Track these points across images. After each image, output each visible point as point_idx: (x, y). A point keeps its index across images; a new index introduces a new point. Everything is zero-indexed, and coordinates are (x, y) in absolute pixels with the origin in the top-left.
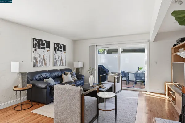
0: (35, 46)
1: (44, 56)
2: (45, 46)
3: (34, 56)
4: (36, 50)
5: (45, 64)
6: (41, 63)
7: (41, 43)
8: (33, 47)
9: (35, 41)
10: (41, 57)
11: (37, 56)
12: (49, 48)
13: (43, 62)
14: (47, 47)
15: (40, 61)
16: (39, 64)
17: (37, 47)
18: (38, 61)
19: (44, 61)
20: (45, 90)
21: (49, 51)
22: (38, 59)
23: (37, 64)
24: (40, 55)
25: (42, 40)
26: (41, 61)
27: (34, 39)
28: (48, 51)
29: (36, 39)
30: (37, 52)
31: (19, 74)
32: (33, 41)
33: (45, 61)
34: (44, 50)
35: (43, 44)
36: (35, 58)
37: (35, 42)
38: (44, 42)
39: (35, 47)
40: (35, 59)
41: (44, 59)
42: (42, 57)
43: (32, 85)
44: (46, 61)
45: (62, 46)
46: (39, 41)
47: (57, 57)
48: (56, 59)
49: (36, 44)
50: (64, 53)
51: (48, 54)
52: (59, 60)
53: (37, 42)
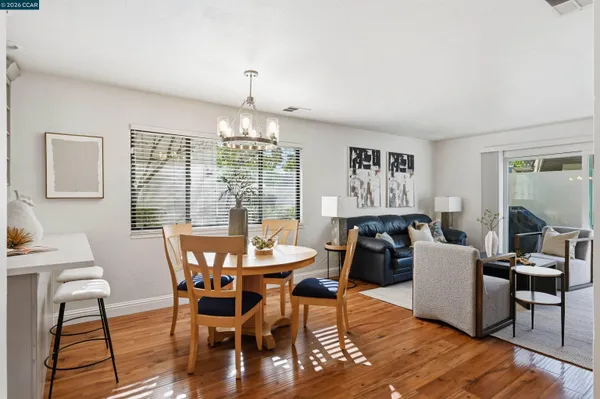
0: (353, 163)
1: (369, 184)
2: (371, 163)
4: (354, 172)
5: (372, 203)
7: (363, 156)
9: (353, 152)
11: (357, 184)
13: (367, 198)
14: (374, 164)
19: (369, 196)
20: (382, 256)
21: (379, 173)
26: (364, 195)
27: (351, 149)
28: (376, 174)
29: (355, 149)
31: (334, 219)
32: (351, 154)
33: (371, 194)
34: (369, 171)
37: (354, 156)
38: (370, 153)
39: (354, 166)
41: (369, 192)
44: (373, 196)
45: (405, 158)
46: (360, 152)
47: (395, 186)
48: (392, 190)
49: (355, 160)
50: (411, 175)
51: (377, 179)
52: (398, 193)
53: (357, 154)
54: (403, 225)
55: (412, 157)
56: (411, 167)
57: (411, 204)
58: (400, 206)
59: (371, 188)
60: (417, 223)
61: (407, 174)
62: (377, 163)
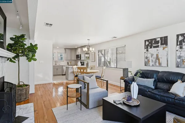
2: (160, 44)
3: (146, 56)
4: (147, 50)
5: (160, 64)
6: (153, 63)
7: (153, 42)
8: (145, 48)
10: (153, 56)
11: (149, 55)
12: (166, 45)
13: (156, 62)
15: (152, 61)
16: (151, 64)
17: (149, 47)
18: (151, 60)
19: (157, 61)
22: (151, 59)
23: (149, 63)
24: (152, 55)
25: (155, 39)
26: (154, 60)
28: (163, 49)
29: (148, 40)
30: (149, 52)
34: (157, 48)
35: (157, 42)
36: (147, 58)
39: (147, 48)
42: (155, 56)
44: (160, 61)
46: (151, 41)
53: (149, 42)
59: (159, 57)
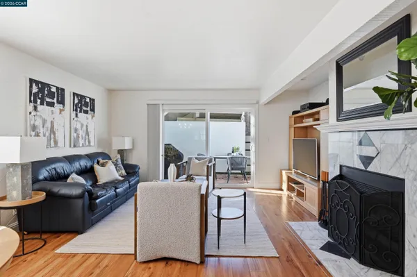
0: (34, 98)
1: (52, 123)
2: (55, 101)
3: (32, 123)
4: (35, 108)
5: (56, 143)
7: (46, 92)
8: (30, 101)
9: (34, 85)
10: (46, 125)
11: (39, 123)
12: (64, 105)
13: (51, 139)
14: (59, 102)
15: (44, 135)
17: (39, 101)
19: (52, 136)
21: (63, 112)
22: (42, 131)
24: (44, 122)
25: (49, 86)
26: (47, 134)
27: (31, 80)
28: (60, 113)
29: (37, 83)
30: (38, 114)
32: (31, 86)
33: (54, 134)
34: (52, 108)
35: (51, 95)
36: (34, 128)
37: (35, 90)
38: (54, 89)
39: (35, 102)
40: (33, 131)
41: (52, 131)
42: (48, 125)
43: (45, 194)
45: (88, 100)
46: (43, 86)
47: (79, 126)
48: (76, 130)
49: (36, 95)
50: (93, 117)
51: (61, 117)
52: (82, 133)
53: (39, 88)
54: (89, 164)
55: (94, 100)
56: (93, 110)
57: (92, 144)
58: (83, 146)
59: (55, 127)
60: (101, 161)
61: (89, 116)
62: (62, 102)
